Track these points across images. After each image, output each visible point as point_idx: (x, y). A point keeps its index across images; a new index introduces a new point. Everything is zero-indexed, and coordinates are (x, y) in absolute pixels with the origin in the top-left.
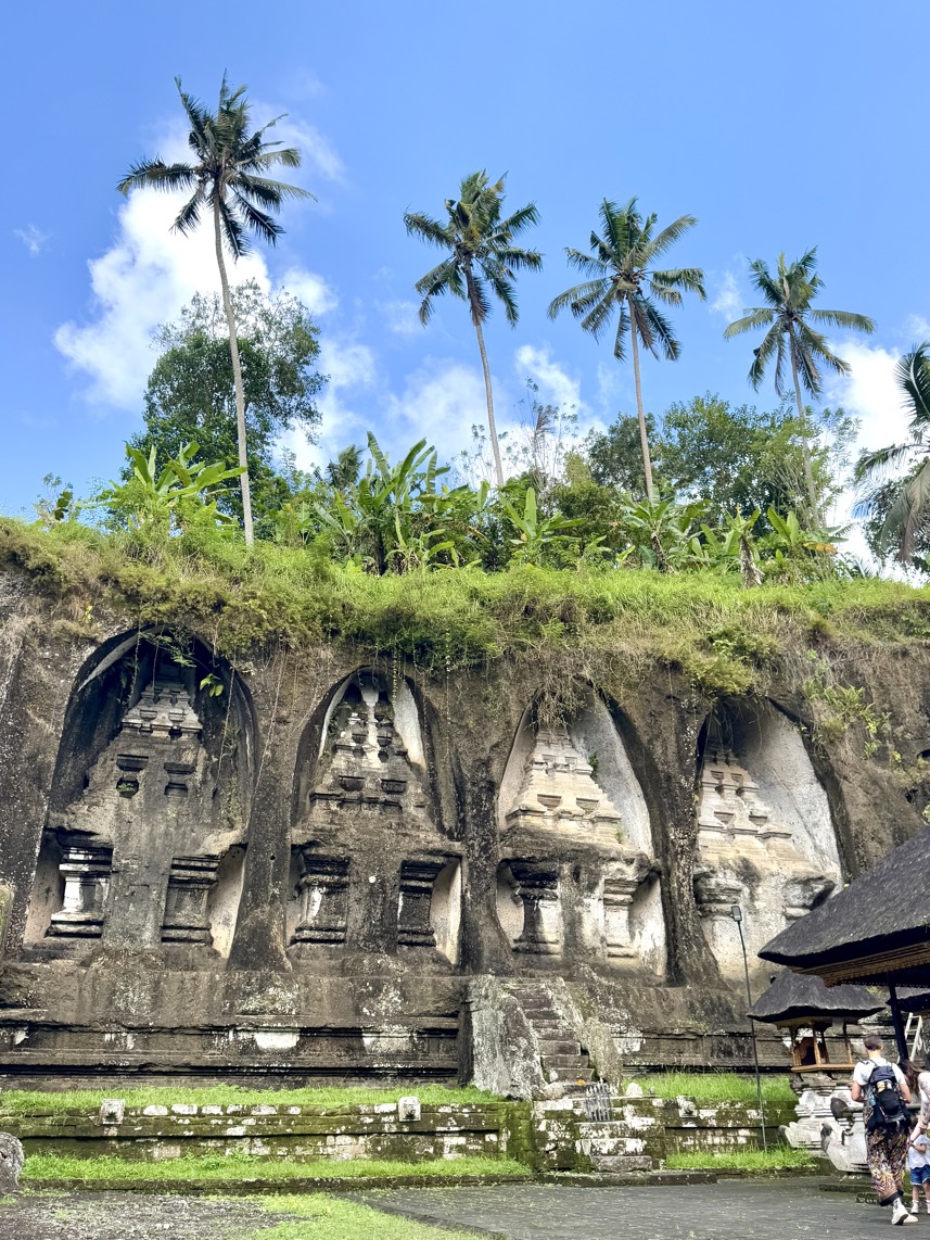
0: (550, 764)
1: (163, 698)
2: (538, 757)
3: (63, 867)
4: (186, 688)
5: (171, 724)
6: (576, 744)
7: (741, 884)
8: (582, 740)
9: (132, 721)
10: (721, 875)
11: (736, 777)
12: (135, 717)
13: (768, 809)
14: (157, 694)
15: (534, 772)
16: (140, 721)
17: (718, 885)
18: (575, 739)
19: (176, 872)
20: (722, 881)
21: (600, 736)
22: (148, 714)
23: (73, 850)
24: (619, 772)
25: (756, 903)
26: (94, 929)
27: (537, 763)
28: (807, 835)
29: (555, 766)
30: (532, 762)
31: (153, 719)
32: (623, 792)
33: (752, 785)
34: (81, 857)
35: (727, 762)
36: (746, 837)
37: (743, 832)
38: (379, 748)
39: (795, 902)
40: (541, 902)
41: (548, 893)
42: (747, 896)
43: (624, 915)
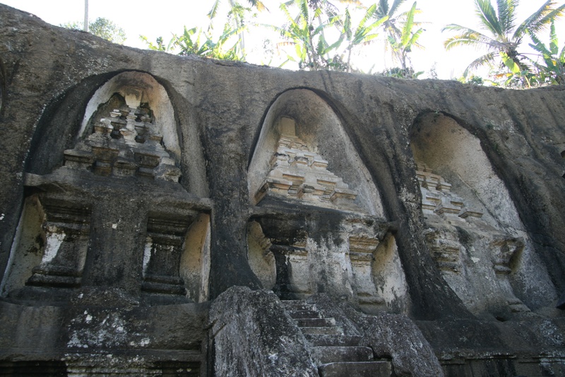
0: (292, 159)
2: (281, 151)
7: (458, 244)
10: (443, 237)
11: (435, 180)
13: (461, 198)
15: (279, 160)
17: (442, 243)
20: (444, 241)
25: (472, 259)
27: (281, 155)
29: (297, 158)
30: (277, 154)
33: (447, 185)
37: (449, 211)
38: (136, 134)
39: (498, 260)
40: (292, 257)
41: (297, 249)
42: (464, 252)
43: (368, 269)
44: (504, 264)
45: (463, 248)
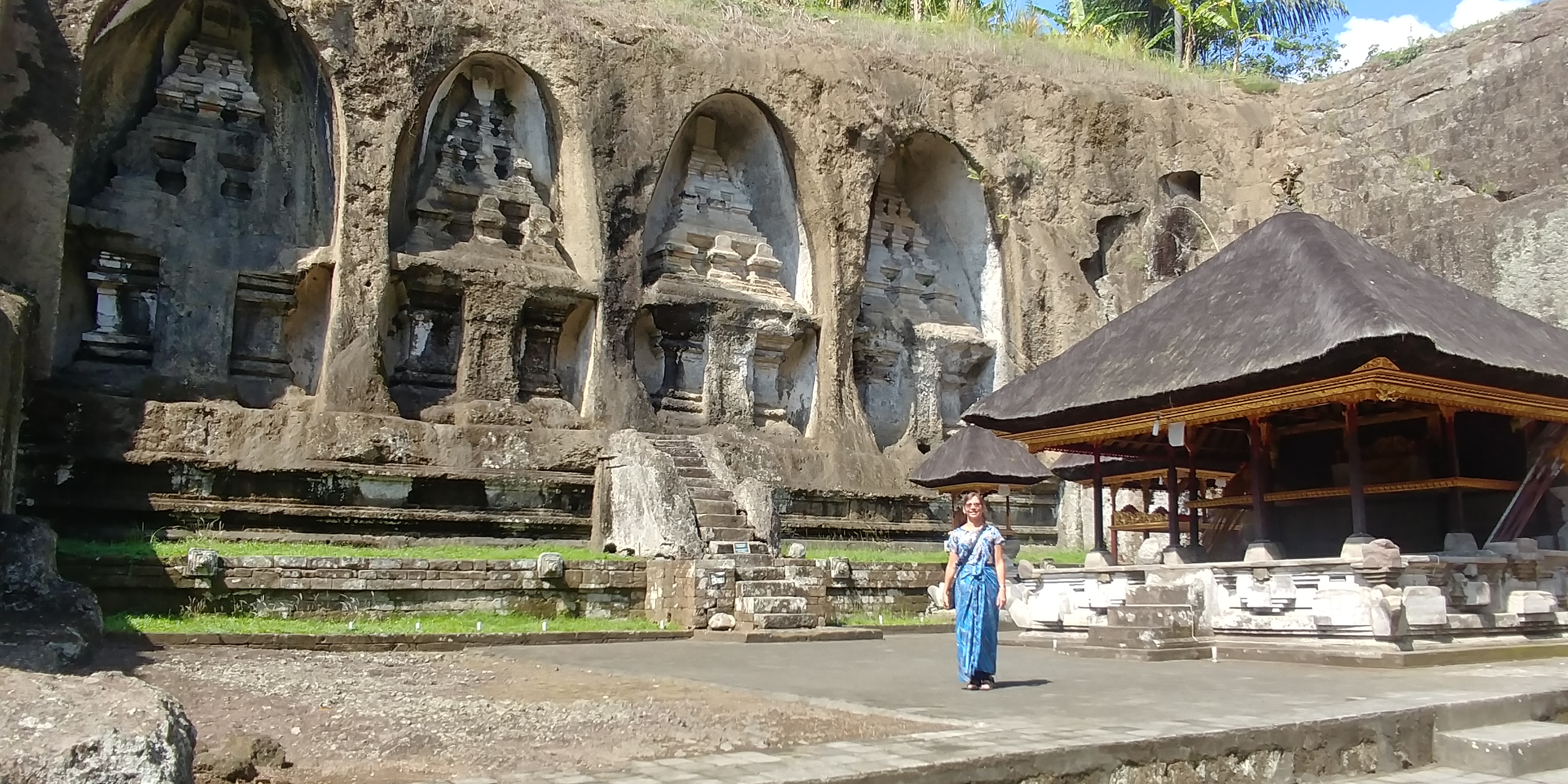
0: (703, 200)
1: (210, 66)
2: (690, 189)
3: (92, 276)
4: (240, 57)
5: (223, 103)
6: (734, 177)
7: (901, 346)
8: (741, 173)
9: (171, 93)
10: (881, 336)
11: (909, 232)
12: (174, 89)
13: (936, 268)
14: (201, 60)
15: (683, 207)
16: (181, 95)
17: (877, 345)
18: (732, 170)
19: (242, 293)
20: (881, 342)
21: (763, 169)
22: (191, 87)
23: (105, 254)
24: (782, 214)
25: (913, 367)
26: (141, 353)
27: (688, 196)
28: (971, 299)
29: (709, 201)
30: (683, 195)
31: (198, 93)
32: (784, 238)
33: (924, 241)
34: (117, 265)
35: (898, 213)
36: (911, 297)
37: (907, 291)
38: (495, 161)
39: (952, 369)
40: (684, 355)
41: (693, 346)
42: (905, 359)
43: (774, 374)
44: (960, 374)
45: (906, 352)
